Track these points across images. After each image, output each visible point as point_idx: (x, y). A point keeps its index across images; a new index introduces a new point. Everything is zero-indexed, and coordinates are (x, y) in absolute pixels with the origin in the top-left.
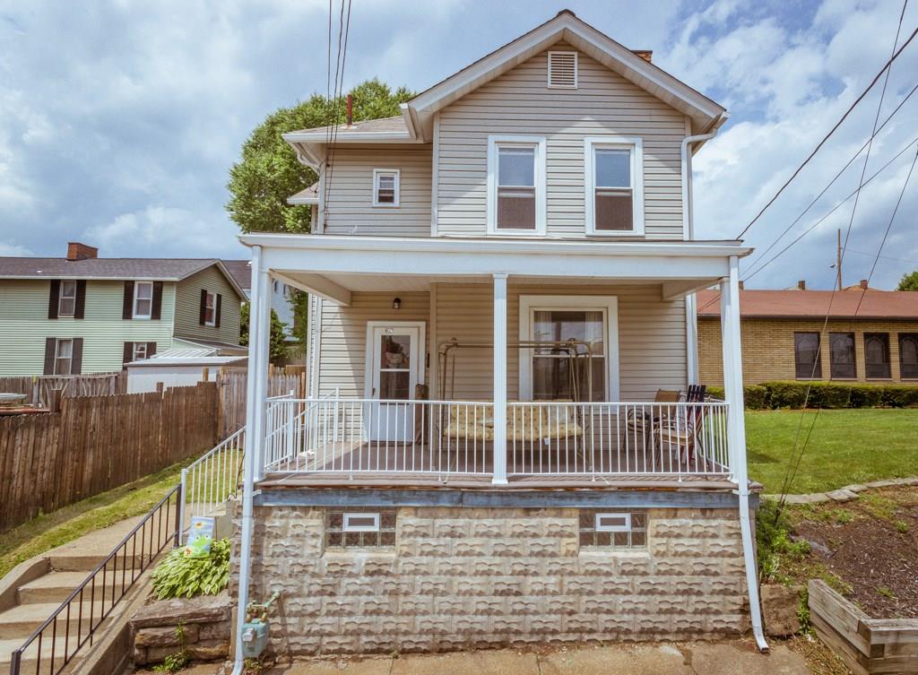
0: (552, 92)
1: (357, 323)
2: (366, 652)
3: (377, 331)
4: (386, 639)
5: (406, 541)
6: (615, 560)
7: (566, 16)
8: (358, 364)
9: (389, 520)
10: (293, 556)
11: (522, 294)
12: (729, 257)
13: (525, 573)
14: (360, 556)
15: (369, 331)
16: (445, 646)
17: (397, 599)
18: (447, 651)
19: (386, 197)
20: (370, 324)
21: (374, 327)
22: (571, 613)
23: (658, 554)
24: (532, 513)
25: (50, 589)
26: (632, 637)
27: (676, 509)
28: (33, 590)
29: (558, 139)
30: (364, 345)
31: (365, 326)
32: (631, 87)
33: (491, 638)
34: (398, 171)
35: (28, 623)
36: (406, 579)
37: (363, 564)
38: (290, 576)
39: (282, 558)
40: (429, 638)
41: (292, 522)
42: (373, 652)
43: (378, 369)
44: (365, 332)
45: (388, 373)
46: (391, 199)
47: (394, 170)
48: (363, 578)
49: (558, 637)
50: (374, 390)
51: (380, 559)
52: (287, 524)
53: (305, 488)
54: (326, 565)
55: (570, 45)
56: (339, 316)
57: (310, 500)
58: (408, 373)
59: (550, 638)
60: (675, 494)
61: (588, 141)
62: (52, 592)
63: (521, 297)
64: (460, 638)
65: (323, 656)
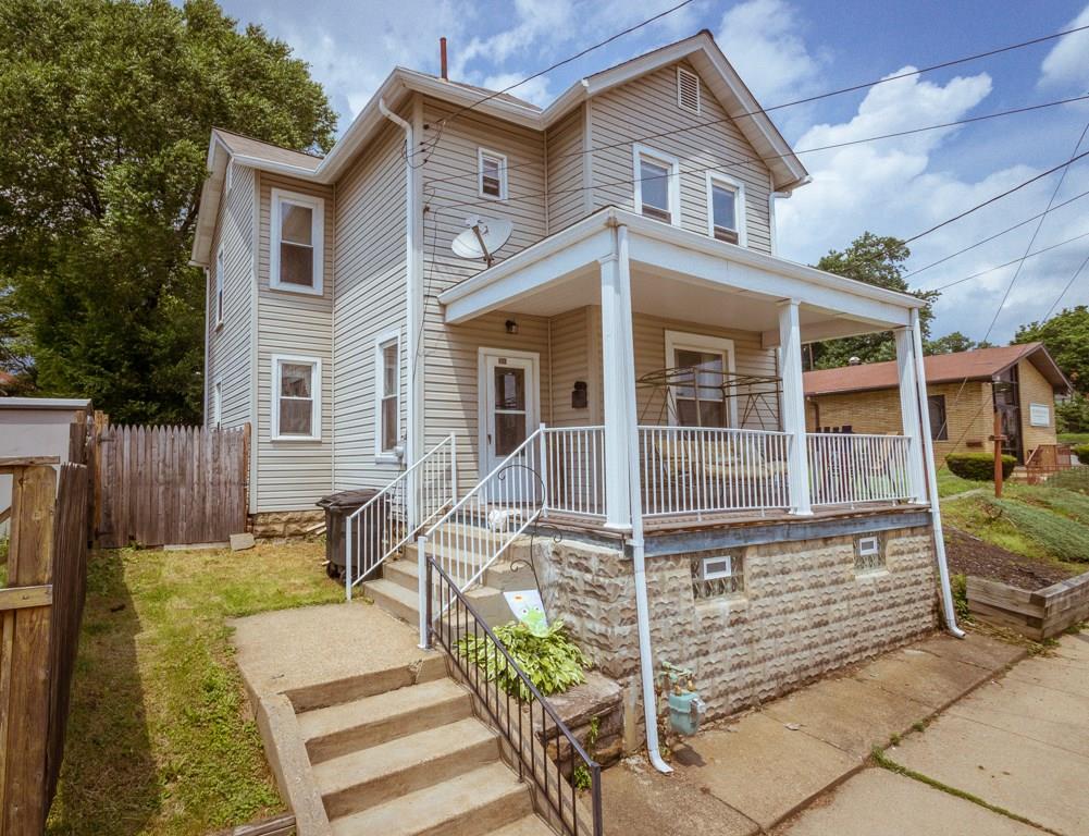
0: (681, 112)
1: (468, 348)
2: (735, 712)
3: (489, 360)
4: (747, 693)
5: (754, 584)
6: (875, 579)
7: (704, 36)
8: (470, 403)
9: (738, 563)
10: (673, 615)
11: (669, 329)
12: (910, 309)
13: (828, 603)
14: (722, 605)
15: (481, 358)
16: (786, 689)
17: (752, 647)
18: (790, 692)
19: (492, 188)
20: (482, 350)
21: (486, 355)
22: (855, 635)
23: (895, 571)
24: (829, 542)
25: (349, 731)
26: (886, 648)
27: (899, 530)
28: (324, 738)
29: (689, 166)
30: (476, 378)
31: (476, 352)
32: (734, 129)
33: (813, 672)
34: (505, 157)
35: (387, 778)
36: (757, 624)
37: (727, 614)
38: (672, 639)
39: (663, 620)
40: (773, 684)
41: (668, 574)
42: (740, 709)
43: (493, 411)
44: (476, 361)
45: (504, 415)
46: (495, 192)
47: (501, 155)
48: (727, 629)
49: (850, 659)
50: (489, 437)
51: (738, 606)
52: (663, 576)
53: (680, 531)
54: (700, 620)
55: (691, 67)
56: (444, 337)
57: (681, 545)
58: (524, 416)
59: (846, 661)
60: (902, 516)
61: (710, 174)
62: (354, 735)
63: (666, 332)
64: (794, 678)
65: (704, 727)
